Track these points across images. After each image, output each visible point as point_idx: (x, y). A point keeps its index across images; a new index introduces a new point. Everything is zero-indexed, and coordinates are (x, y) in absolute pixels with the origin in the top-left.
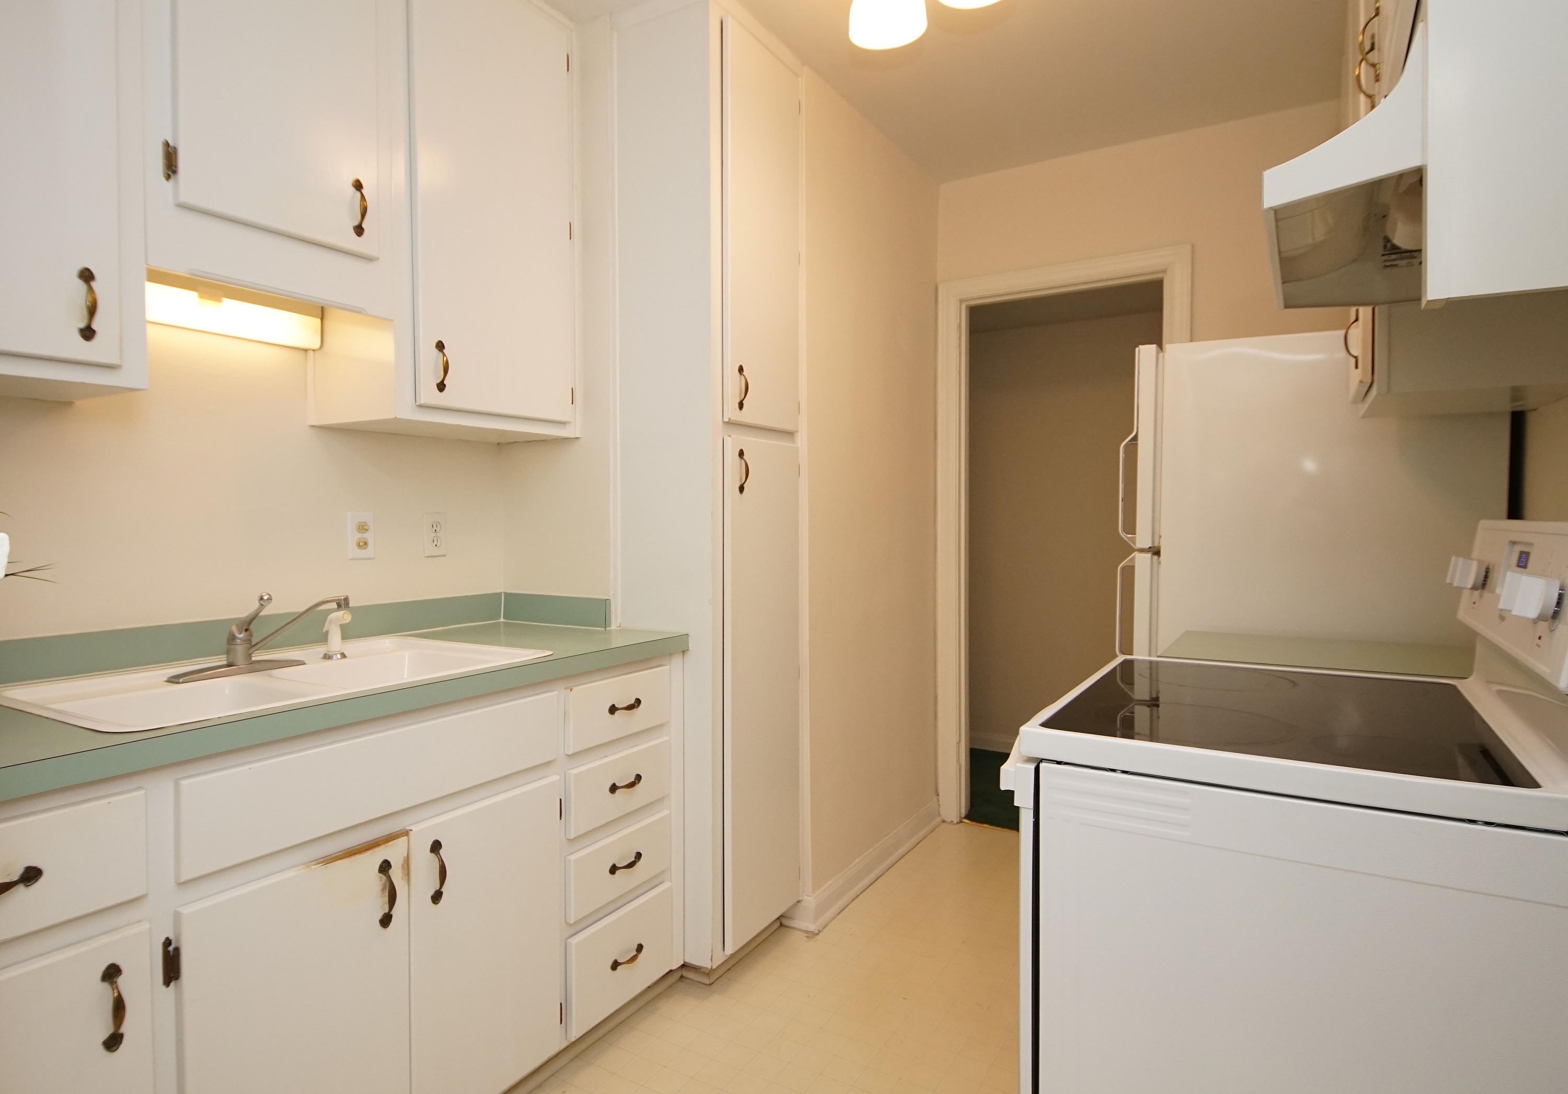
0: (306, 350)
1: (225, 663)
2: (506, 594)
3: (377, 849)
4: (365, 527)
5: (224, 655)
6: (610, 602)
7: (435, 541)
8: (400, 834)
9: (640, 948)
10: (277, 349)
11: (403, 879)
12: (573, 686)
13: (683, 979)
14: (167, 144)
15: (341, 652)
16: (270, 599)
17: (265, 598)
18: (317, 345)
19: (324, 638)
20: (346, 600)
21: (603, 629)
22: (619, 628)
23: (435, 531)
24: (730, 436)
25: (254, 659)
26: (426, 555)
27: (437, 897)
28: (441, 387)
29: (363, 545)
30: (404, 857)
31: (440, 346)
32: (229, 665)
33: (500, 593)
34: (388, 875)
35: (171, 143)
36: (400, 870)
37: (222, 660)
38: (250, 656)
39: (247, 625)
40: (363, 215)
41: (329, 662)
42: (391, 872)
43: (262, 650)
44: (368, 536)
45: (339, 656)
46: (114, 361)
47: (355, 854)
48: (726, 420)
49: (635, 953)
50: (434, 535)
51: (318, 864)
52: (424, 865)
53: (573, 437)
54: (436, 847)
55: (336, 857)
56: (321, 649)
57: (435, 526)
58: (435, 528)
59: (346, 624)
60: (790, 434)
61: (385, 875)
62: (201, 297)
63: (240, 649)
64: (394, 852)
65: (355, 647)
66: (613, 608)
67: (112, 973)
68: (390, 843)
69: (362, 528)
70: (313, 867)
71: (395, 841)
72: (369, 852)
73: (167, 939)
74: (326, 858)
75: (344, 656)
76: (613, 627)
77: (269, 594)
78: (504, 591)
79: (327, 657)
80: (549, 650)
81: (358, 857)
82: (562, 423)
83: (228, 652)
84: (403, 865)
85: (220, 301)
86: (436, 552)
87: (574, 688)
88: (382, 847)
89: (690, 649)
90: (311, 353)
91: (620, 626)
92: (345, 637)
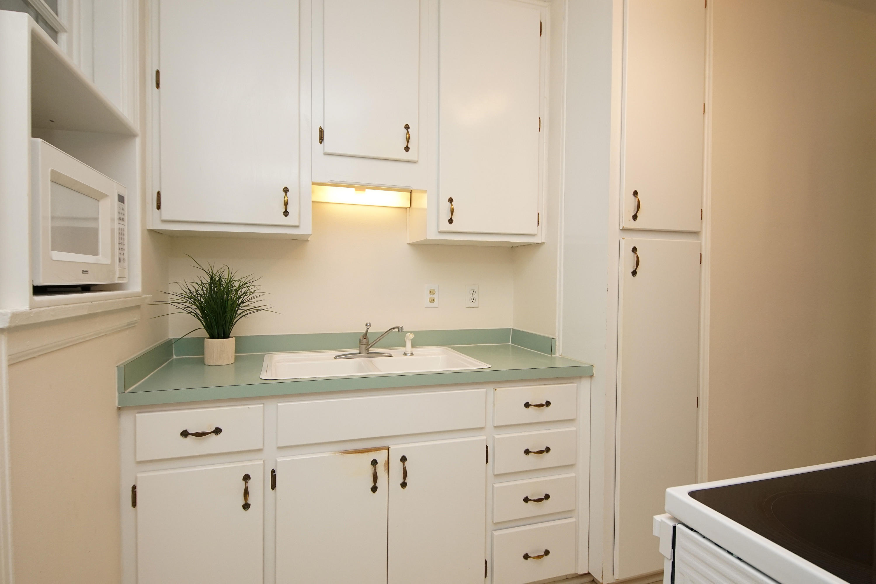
0: (407, 208)
1: (358, 352)
2: (513, 329)
3: (370, 453)
4: (434, 292)
5: (358, 348)
6: (555, 340)
7: (472, 299)
8: (383, 448)
9: (547, 552)
10: (393, 209)
11: (384, 471)
12: (497, 388)
13: (593, 582)
14: (321, 128)
15: (411, 352)
16: (370, 325)
17: (368, 324)
18: (409, 206)
19: (404, 346)
20: (402, 328)
21: (550, 356)
22: (560, 356)
23: (472, 294)
24: (624, 239)
25: (369, 351)
26: (467, 307)
27: (404, 485)
28: (451, 221)
29: (432, 300)
30: (385, 460)
31: (451, 200)
32: (360, 353)
33: (510, 329)
34: (375, 467)
35: (322, 128)
36: (383, 466)
37: (357, 351)
38: (368, 350)
39: (365, 336)
40: (408, 142)
41: (405, 357)
42: (377, 466)
43: (372, 348)
44: (435, 296)
45: (410, 354)
46: (297, 224)
47: (359, 453)
48: (621, 228)
49: (543, 554)
50: (472, 296)
51: (340, 453)
52: (396, 467)
53: (541, 242)
54: (404, 459)
55: (350, 452)
56: (403, 350)
57: (472, 291)
58: (472, 292)
59: (412, 339)
60: (695, 234)
61: (374, 466)
62: (356, 190)
63: (364, 346)
64: (381, 457)
65: (418, 350)
66: (557, 343)
67: (247, 478)
68: (378, 451)
69: (432, 292)
70: (337, 454)
71: (380, 451)
72: (366, 454)
73: (273, 469)
74: (345, 451)
75: (412, 354)
76: (557, 355)
77: (370, 323)
78: (512, 328)
79: (405, 354)
80: (489, 364)
81: (360, 454)
82: (533, 235)
83: (359, 348)
84: (385, 464)
85: (365, 191)
86: (472, 305)
87: (498, 389)
88: (373, 453)
89: (594, 375)
90: (408, 209)
91: (561, 355)
92: (413, 345)
